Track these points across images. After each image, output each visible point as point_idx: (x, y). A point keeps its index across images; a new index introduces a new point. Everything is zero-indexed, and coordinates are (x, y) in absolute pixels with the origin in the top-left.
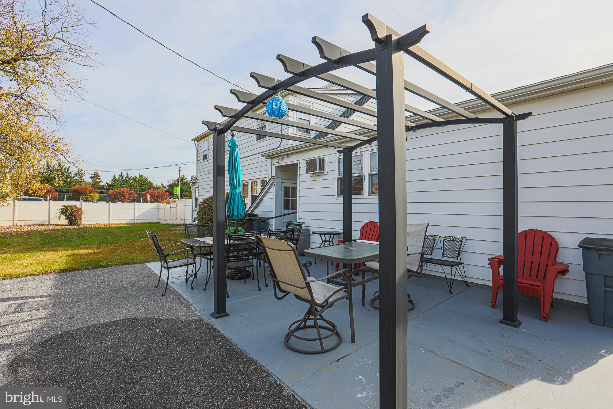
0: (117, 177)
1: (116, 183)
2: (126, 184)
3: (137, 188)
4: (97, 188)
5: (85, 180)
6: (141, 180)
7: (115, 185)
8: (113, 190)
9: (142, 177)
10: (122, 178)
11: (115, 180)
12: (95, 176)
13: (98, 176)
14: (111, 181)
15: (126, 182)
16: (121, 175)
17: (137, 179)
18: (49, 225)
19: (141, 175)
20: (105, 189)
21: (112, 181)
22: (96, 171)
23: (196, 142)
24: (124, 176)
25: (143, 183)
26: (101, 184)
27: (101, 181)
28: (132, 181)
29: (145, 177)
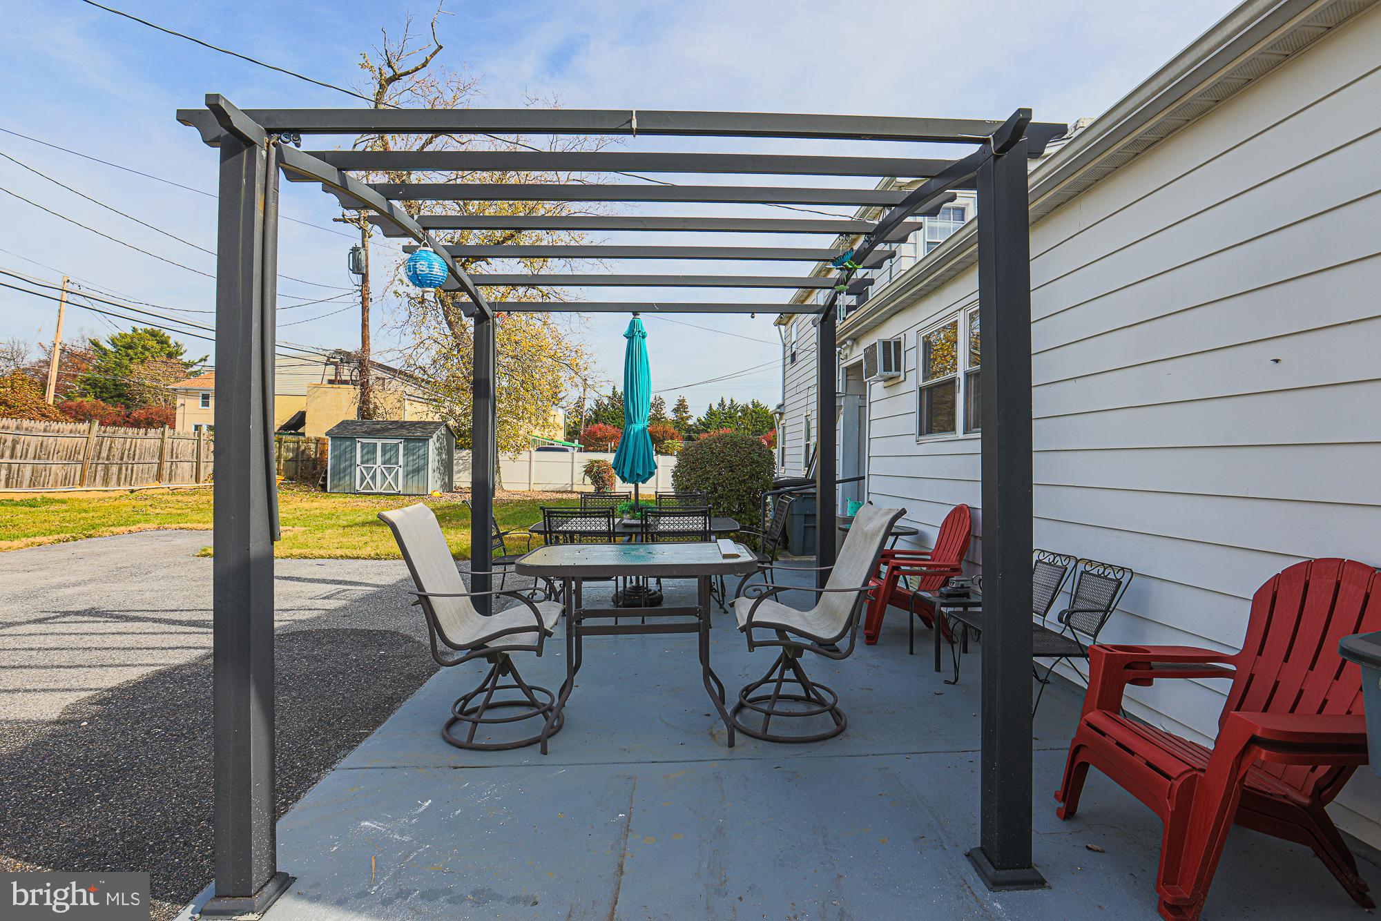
0: (715, 407)
1: (713, 419)
2: (729, 420)
3: (749, 429)
4: (684, 430)
5: (665, 415)
6: (756, 413)
7: (711, 424)
8: (708, 432)
9: (757, 407)
10: (723, 410)
11: (711, 413)
12: (681, 407)
13: (685, 407)
14: (705, 416)
15: (730, 418)
16: (722, 404)
17: (749, 411)
18: (571, 492)
19: (755, 401)
20: (694, 433)
21: (707, 415)
22: (682, 398)
23: (782, 328)
24: (727, 405)
25: (758, 417)
26: (690, 422)
27: (690, 417)
28: (740, 414)
29: (762, 406)
